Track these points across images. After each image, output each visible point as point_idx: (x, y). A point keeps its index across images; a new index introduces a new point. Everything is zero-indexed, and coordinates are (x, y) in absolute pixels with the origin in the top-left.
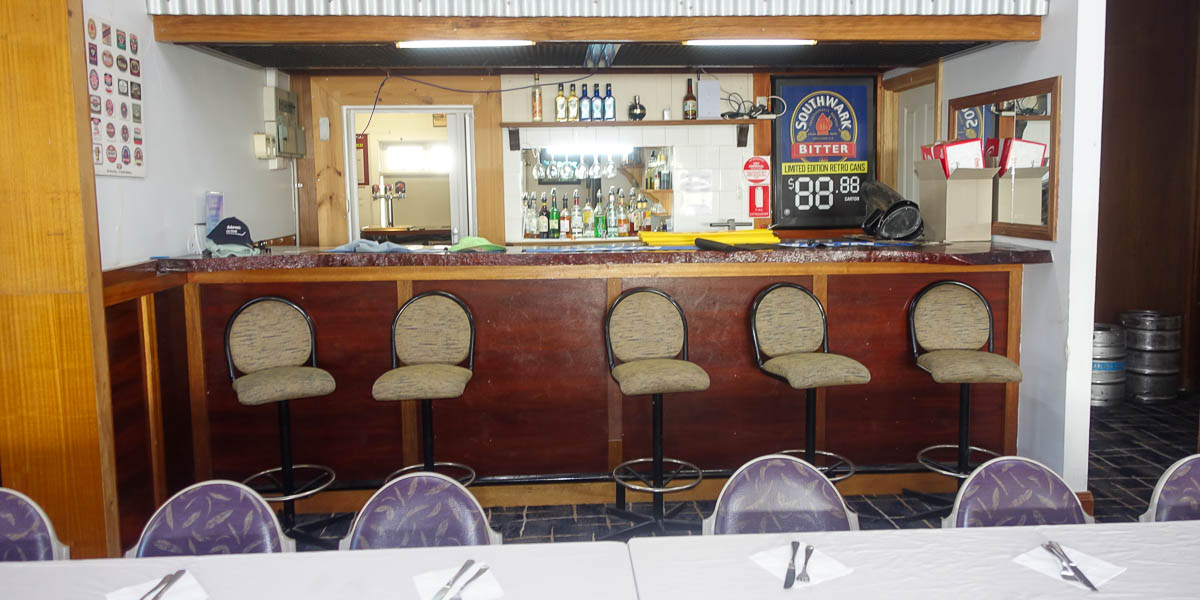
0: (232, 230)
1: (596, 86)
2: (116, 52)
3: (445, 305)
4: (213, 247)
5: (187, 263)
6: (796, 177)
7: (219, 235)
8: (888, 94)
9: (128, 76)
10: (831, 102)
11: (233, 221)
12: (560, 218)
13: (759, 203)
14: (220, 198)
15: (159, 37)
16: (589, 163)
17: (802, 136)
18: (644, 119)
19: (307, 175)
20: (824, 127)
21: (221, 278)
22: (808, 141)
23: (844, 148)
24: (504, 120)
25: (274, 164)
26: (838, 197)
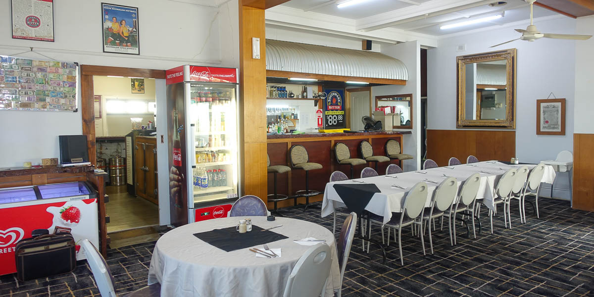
6: (329, 115)
8: (348, 92)
10: (336, 94)
13: (320, 123)
17: (330, 104)
18: (294, 98)
20: (334, 101)
22: (331, 105)
23: (339, 107)
26: (338, 121)
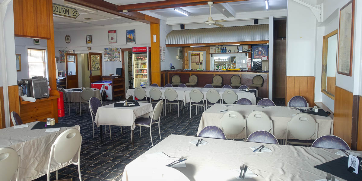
0: (173, 67)
1: (224, 48)
2: (163, 49)
3: (195, 77)
4: (171, 69)
5: (168, 71)
7: (171, 68)
9: (163, 51)
11: (173, 66)
12: (219, 67)
14: (172, 64)
15: (166, 47)
16: (224, 60)
17: (256, 55)
18: (231, 52)
19: (184, 61)
20: (260, 53)
21: (171, 73)
24: (211, 53)
25: (179, 60)
